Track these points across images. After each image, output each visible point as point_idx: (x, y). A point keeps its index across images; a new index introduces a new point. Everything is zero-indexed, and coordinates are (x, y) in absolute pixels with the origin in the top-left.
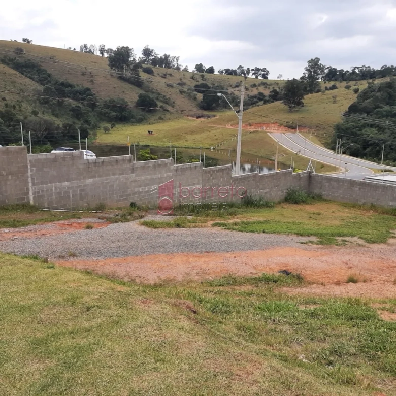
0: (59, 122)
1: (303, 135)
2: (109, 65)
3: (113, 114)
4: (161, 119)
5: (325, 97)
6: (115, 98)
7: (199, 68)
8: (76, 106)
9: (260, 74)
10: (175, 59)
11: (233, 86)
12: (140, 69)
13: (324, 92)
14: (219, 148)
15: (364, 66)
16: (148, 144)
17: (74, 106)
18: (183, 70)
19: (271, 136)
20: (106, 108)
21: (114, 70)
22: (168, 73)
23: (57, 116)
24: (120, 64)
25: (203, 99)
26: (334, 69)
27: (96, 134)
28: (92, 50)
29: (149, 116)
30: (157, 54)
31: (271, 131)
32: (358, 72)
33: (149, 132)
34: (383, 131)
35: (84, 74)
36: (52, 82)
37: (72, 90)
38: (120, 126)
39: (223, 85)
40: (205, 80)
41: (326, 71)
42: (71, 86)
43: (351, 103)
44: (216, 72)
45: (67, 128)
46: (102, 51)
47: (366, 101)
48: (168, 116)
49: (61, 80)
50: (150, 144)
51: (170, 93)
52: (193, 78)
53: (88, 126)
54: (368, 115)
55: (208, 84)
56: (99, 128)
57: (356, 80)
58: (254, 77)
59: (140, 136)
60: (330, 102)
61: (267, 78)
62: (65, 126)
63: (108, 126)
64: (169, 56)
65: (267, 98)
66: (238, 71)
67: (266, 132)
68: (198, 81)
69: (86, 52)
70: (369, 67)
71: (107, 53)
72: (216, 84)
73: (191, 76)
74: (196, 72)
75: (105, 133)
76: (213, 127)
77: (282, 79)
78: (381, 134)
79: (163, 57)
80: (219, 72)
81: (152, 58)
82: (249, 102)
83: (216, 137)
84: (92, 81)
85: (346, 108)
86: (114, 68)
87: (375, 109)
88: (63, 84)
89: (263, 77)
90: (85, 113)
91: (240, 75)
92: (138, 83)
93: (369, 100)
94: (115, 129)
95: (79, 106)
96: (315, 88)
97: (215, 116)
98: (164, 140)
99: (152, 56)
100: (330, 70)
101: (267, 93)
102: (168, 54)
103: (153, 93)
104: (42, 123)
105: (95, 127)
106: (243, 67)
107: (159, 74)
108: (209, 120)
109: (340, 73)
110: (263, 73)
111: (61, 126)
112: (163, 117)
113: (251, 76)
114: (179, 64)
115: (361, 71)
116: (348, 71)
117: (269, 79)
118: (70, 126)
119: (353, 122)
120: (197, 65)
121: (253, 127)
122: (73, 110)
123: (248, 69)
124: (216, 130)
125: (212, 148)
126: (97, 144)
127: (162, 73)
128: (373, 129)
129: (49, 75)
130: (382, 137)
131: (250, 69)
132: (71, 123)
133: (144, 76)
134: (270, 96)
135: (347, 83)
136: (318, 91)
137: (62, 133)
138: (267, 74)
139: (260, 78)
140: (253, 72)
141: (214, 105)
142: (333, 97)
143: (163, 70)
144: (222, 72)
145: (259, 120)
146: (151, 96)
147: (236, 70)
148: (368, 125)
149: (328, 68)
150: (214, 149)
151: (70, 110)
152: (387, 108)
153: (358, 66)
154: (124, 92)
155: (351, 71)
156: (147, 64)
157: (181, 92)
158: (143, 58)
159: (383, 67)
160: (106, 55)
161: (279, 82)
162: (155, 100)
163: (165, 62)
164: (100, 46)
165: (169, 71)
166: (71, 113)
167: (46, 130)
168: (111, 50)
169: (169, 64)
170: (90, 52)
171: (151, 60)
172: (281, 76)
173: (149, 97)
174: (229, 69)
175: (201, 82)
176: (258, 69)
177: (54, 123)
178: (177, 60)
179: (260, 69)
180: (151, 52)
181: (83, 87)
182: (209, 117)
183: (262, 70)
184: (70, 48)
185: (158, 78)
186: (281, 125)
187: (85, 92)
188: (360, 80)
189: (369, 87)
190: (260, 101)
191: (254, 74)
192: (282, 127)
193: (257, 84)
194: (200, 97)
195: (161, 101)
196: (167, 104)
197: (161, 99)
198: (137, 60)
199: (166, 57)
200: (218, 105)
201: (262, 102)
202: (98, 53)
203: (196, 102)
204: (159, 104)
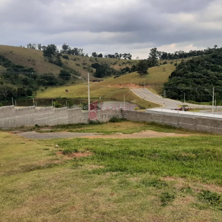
0: (15, 88)
1: (148, 89)
2: (43, 55)
3: (46, 81)
4: (73, 83)
5: (159, 68)
6: (47, 73)
7: (94, 54)
8: (25, 78)
9: (127, 57)
10: (81, 51)
11: (113, 64)
12: (61, 57)
13: (159, 66)
14: (104, 97)
15: (181, 51)
16: (65, 97)
17: (24, 78)
18: (85, 56)
19: (131, 90)
20: (42, 79)
21: (46, 57)
22: (77, 58)
23: (14, 84)
24: (49, 54)
25: (96, 71)
26: (165, 53)
27: (37, 93)
28: (34, 47)
29: (66, 82)
30: (71, 48)
31: (131, 87)
32: (178, 54)
33: (66, 90)
34: (188, 85)
35: (29, 60)
36: (12, 66)
37: (23, 69)
38: (50, 88)
39: (107, 63)
40: (97, 61)
41: (162, 54)
42: (22, 67)
43: (173, 71)
44: (103, 57)
45: (20, 90)
46: (40, 47)
47: (180, 70)
48: (77, 81)
49: (16, 64)
50: (66, 97)
51: (78, 69)
52: (90, 60)
53: (32, 89)
54: (181, 77)
55: (99, 63)
56: (38, 89)
57: (177, 59)
58: (124, 58)
59: (61, 93)
60: (162, 71)
61: (131, 59)
62: (18, 89)
63: (44, 88)
64: (77, 48)
65: (130, 70)
66: (115, 56)
67: (129, 88)
68: (93, 62)
69: (31, 48)
70: (183, 51)
71: (43, 48)
72: (103, 63)
73: (90, 59)
74: (92, 57)
75: (42, 92)
76: (101, 86)
77: (138, 59)
78: (187, 87)
79: (74, 49)
80: (105, 56)
81: (67, 50)
82: (121, 72)
83: (103, 92)
84: (34, 64)
85: (170, 74)
86: (46, 56)
87: (184, 74)
88: (17, 66)
89: (129, 58)
90: (30, 82)
91: (116, 58)
92: (60, 64)
93: (181, 69)
94: (47, 89)
95: (27, 78)
96: (155, 63)
97: (103, 80)
98: (75, 94)
99: (68, 49)
100: (163, 54)
101: (130, 67)
102: (76, 48)
103: (69, 69)
104: (5, 88)
105: (36, 89)
106: (118, 54)
107: (72, 59)
108: (99, 83)
109: (169, 55)
110: (128, 56)
111: (17, 89)
112: (74, 82)
113: (122, 58)
114: (83, 53)
115: (180, 54)
116: (173, 54)
117: (132, 59)
118: (22, 89)
119: (173, 81)
120: (93, 53)
121: (122, 86)
122: (23, 80)
123: (121, 54)
124: (102, 88)
125: (100, 98)
126: (37, 98)
127: (73, 58)
128: (183, 84)
129: (10, 62)
130: (188, 88)
131: (122, 54)
132: (22, 88)
133: (63, 60)
134: (131, 69)
135: (172, 60)
136: (157, 65)
137: (17, 93)
138: (131, 57)
139: (127, 59)
140: (123, 56)
141: (102, 74)
142: (163, 68)
143: (74, 56)
144: (107, 56)
145: (125, 82)
146: (67, 71)
147: (114, 55)
148: (181, 82)
149: (162, 53)
150: (101, 98)
151: (22, 81)
152: (190, 73)
153: (178, 51)
154: (52, 69)
155: (174, 54)
156: (65, 53)
157: (84, 68)
158: (63, 50)
159: (190, 51)
160: (42, 49)
161: (137, 61)
162: (70, 73)
163: (75, 52)
164: (38, 45)
165: (77, 57)
166: (22, 82)
167: (8, 92)
168: (45, 47)
169: (78, 53)
170: (33, 48)
171: (67, 51)
172: (138, 57)
173: (66, 71)
174: (110, 55)
175: (95, 62)
176: (126, 55)
177: (13, 88)
178: (82, 50)
179: (127, 54)
180: (67, 47)
181: (29, 67)
182: (99, 81)
183: (128, 55)
184: (22, 46)
185: (71, 61)
186: (136, 84)
187: (30, 70)
188: (179, 58)
189: (182, 63)
190: (127, 71)
191: (124, 57)
192: (137, 85)
193: (125, 62)
194: (94, 70)
195: (73, 73)
196: (76, 74)
197: (73, 72)
198: (59, 51)
199: (76, 49)
200: (105, 75)
201: (128, 72)
202: (37, 48)
203: (92, 73)
204: (72, 75)
